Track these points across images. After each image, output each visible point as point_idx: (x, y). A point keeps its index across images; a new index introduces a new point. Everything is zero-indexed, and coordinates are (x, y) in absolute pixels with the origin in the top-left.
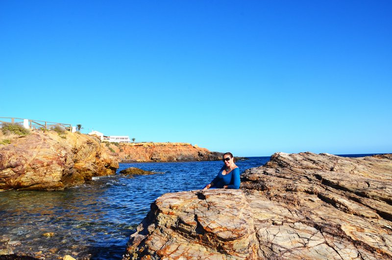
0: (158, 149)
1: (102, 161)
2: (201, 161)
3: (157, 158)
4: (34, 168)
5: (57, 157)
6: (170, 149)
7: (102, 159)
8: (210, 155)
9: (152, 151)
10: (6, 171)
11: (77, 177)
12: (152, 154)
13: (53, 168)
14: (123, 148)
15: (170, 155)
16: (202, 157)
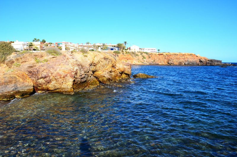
0: (172, 57)
1: (118, 70)
2: (201, 65)
3: (171, 62)
4: (56, 79)
5: (70, 71)
6: (180, 57)
7: (117, 68)
8: (208, 62)
9: (169, 58)
10: (40, 81)
11: (93, 82)
12: (169, 60)
13: (67, 79)
14: (151, 56)
15: (180, 61)
16: (202, 63)
